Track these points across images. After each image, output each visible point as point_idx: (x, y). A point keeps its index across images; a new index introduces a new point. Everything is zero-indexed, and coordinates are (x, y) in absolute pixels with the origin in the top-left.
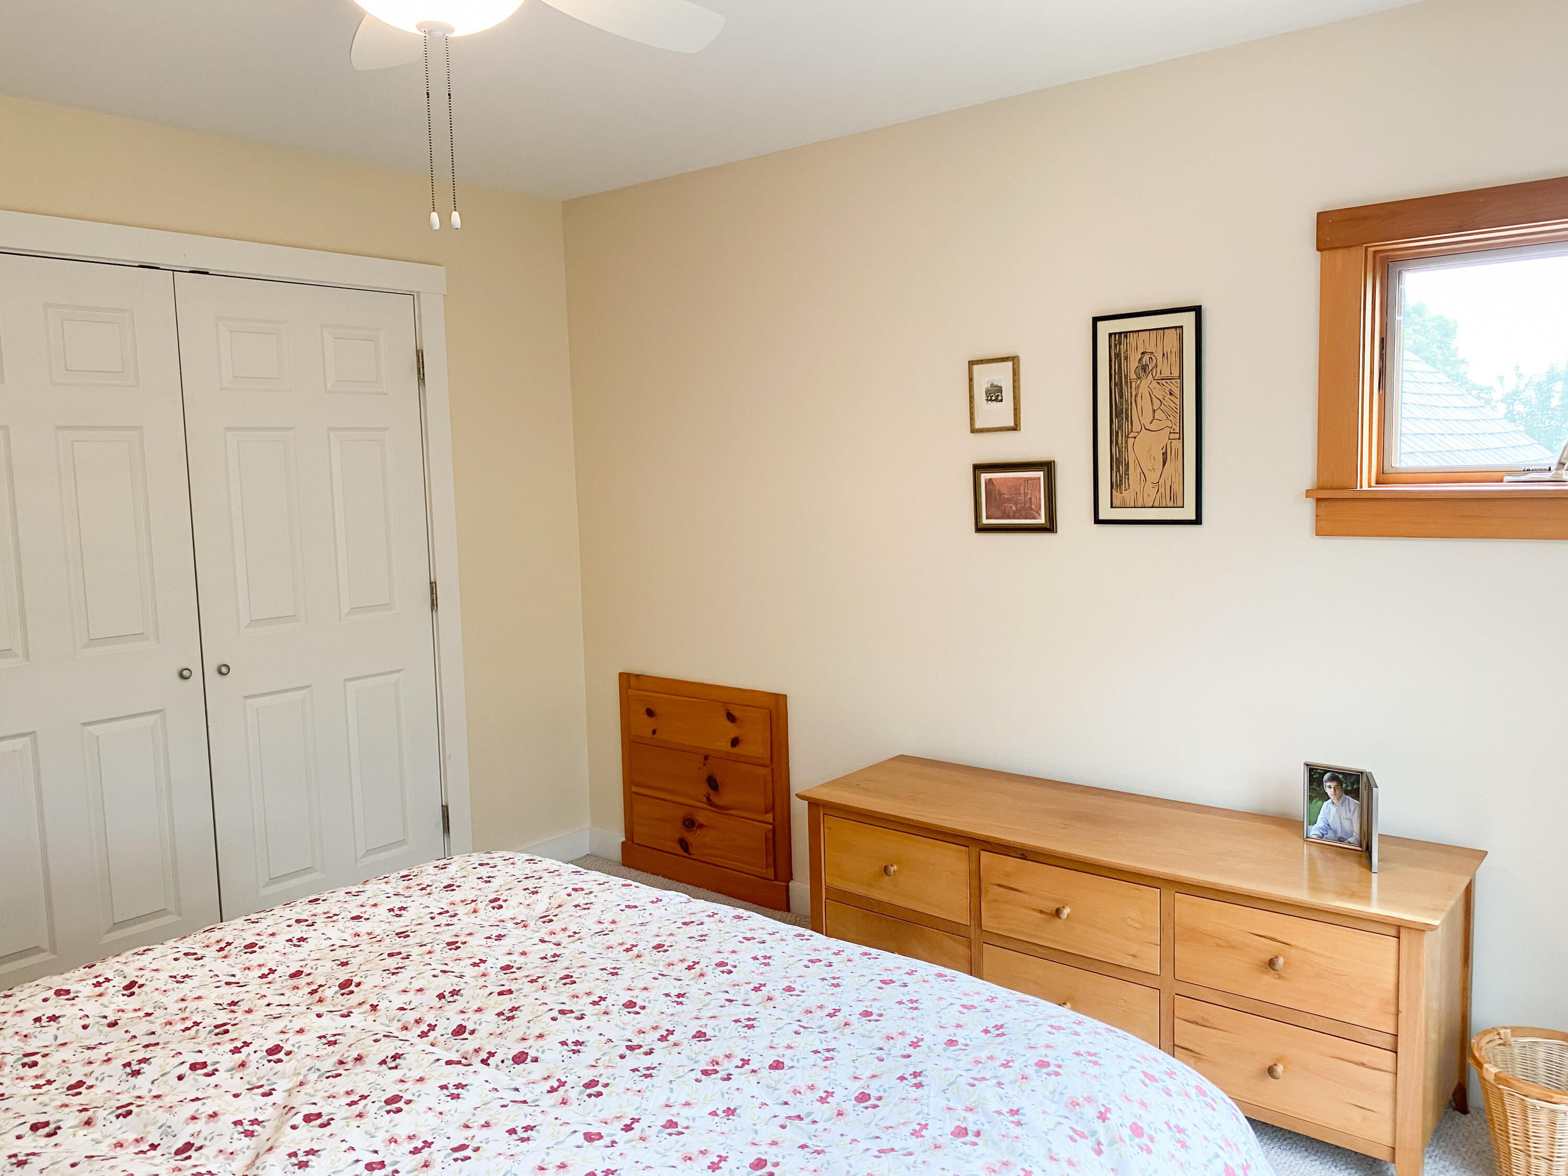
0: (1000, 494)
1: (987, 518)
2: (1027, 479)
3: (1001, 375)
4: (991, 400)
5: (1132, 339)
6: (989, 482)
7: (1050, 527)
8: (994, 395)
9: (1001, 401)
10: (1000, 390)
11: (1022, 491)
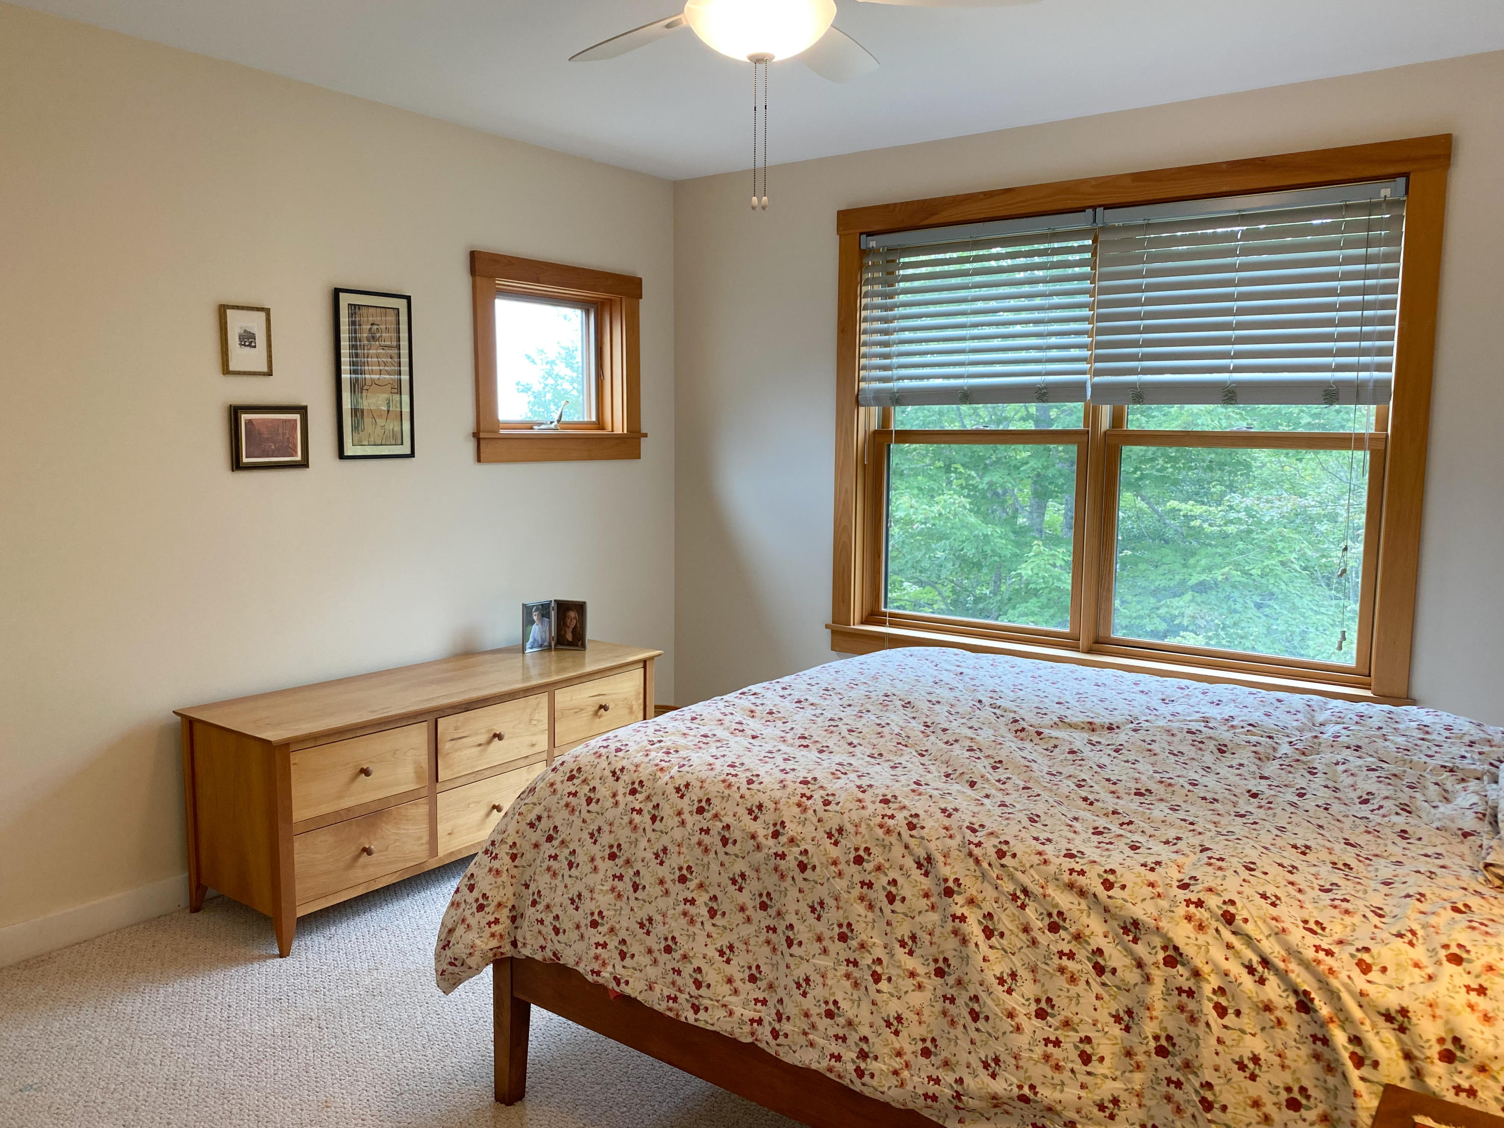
0: (260, 434)
1: (247, 457)
2: (285, 421)
3: (255, 323)
4: (245, 345)
5: (364, 311)
6: (249, 423)
7: (304, 464)
8: (248, 340)
9: (255, 347)
10: (253, 336)
11: (280, 431)
